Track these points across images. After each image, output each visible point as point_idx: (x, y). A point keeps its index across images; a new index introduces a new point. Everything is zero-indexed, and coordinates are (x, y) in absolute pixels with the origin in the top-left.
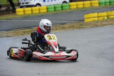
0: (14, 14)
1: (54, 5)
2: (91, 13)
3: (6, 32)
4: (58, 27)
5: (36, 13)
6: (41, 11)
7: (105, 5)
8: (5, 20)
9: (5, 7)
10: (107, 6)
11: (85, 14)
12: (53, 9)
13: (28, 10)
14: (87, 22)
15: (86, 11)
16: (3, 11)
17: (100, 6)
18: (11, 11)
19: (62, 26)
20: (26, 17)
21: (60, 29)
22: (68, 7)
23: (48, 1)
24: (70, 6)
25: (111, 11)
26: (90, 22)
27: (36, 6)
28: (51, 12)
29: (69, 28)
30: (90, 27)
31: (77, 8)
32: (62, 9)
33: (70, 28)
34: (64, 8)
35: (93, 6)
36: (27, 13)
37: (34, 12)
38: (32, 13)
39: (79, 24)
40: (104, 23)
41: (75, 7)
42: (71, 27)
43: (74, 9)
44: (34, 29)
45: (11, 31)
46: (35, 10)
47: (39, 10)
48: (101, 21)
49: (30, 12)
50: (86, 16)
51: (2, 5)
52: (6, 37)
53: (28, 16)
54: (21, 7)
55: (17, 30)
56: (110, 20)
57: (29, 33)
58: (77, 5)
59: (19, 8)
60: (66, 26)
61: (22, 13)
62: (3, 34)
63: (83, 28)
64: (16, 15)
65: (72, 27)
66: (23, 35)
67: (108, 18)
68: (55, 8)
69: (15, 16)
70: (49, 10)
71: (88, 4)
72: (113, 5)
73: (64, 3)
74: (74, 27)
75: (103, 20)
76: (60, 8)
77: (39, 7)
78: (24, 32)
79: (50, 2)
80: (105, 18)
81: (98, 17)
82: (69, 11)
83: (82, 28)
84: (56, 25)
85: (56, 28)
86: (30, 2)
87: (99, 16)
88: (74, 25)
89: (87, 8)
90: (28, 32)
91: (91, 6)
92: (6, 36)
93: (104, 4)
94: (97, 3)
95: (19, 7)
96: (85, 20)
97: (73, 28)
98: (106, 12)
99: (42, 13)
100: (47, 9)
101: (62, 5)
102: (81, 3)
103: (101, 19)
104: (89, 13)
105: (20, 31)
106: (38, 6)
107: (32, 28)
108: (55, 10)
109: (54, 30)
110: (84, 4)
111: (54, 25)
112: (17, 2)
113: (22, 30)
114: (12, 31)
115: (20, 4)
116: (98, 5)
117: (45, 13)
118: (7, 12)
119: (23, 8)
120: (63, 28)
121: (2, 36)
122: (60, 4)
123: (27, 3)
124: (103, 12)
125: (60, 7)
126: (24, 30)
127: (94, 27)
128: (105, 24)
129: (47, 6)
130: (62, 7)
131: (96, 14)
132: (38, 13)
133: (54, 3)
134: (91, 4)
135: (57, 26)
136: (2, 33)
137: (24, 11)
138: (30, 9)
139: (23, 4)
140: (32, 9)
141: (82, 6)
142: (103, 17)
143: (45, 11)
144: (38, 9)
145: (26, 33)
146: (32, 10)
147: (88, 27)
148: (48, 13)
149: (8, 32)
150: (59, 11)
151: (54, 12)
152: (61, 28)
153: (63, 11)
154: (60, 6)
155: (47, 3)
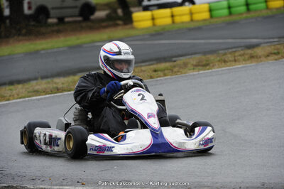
0: (128, 26)
1: (228, 1)
4: (240, 55)
5: (183, 23)
6: (197, 17)
9: (104, 10)
12: (225, 12)
16: (101, 20)
18: (119, 18)
19: (249, 51)
20: (158, 33)
21: (244, 60)
22: (263, 5)
24: (266, 1)
27: (182, 4)
28: (221, 17)
29: (268, 56)
32: (248, 10)
33: (269, 58)
34: (252, 7)
36: (159, 22)
37: (177, 19)
38: (173, 22)
41: (280, 4)
42: (271, 53)
43: (278, 9)
44: (178, 62)
47: (191, 13)
49: (169, 21)
51: (97, 4)
53: (163, 29)
54: (146, 8)
57: (166, 72)
59: (139, 11)
60: (259, 51)
61: (148, 24)
64: (134, 28)
65: (275, 54)
66: (151, 77)
68: (229, 8)
69: (132, 32)
70: (215, 13)
74: (278, 53)
76: (243, 9)
77: (191, 6)
78: (155, 71)
82: (265, 13)
84: (234, 50)
85: (235, 57)
88: (278, 49)
90: (164, 70)
95: (141, 8)
97: (276, 57)
99: (198, 21)
100: (210, 10)
101: (246, 1)
105: (143, 68)
106: (187, 4)
107: (174, 59)
108: (230, 14)
109: (228, 64)
111: (230, 50)
113: (150, 65)
117: (205, 20)
118: (111, 23)
119: (151, 10)
120: (252, 57)
125: (243, 5)
126: (155, 67)
129: (209, 3)
130: (247, 4)
132: (187, 22)
135: (237, 54)
137: (153, 19)
138: (167, 11)
140: (172, 12)
143: (206, 15)
144: (188, 12)
145: (159, 73)
146: (173, 16)
148: (212, 20)
150: (241, 14)
152: (247, 57)
153: (249, 15)
154: (242, 2)
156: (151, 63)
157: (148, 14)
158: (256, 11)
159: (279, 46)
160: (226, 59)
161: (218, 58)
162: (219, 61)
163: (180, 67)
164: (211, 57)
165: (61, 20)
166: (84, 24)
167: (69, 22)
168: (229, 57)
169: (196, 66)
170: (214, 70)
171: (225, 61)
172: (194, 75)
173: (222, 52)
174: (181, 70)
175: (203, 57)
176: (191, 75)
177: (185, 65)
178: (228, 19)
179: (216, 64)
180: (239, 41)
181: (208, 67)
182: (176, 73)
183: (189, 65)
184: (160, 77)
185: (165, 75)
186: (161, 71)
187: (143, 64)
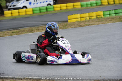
0: (2, 16)
1: (40, 7)
2: (75, 14)
4: (44, 28)
5: (23, 15)
6: (28, 13)
7: (87, 6)
10: (88, 8)
11: (68, 15)
12: (39, 11)
13: (15, 13)
14: (71, 23)
15: (69, 12)
17: (82, 8)
20: (13, 19)
22: (52, 9)
23: (34, 4)
24: (54, 8)
25: (93, 12)
26: (74, 22)
27: (22, 8)
28: (37, 13)
30: (73, 27)
31: (61, 10)
32: (47, 11)
34: (48, 10)
35: (75, 8)
36: (14, 15)
37: (21, 14)
38: (19, 15)
39: (63, 25)
40: (86, 23)
41: (59, 9)
43: (58, 11)
44: (21, 30)
46: (22, 12)
47: (26, 12)
48: (84, 21)
49: (17, 14)
50: (69, 17)
53: (15, 17)
54: (9, 10)
55: (6, 31)
56: (92, 20)
57: (17, 33)
58: (60, 7)
59: (6, 10)
61: (10, 15)
63: (68, 28)
64: (4, 17)
66: (11, 35)
67: (90, 19)
68: (40, 10)
70: (35, 12)
71: (71, 6)
72: (94, 6)
73: (48, 6)
75: (86, 21)
76: (45, 10)
77: (26, 9)
78: (13, 33)
79: (35, 4)
80: (87, 19)
81: (80, 18)
82: (53, 12)
83: (66, 28)
85: (42, 28)
86: (17, 4)
87: (82, 17)
89: (70, 10)
90: (16, 32)
91: (74, 8)
93: (85, 6)
94: (79, 5)
95: (7, 9)
96: (69, 21)
98: (88, 13)
99: (28, 15)
100: (33, 11)
101: (46, 7)
102: (65, 5)
103: (83, 19)
104: (72, 15)
105: (8, 32)
106: (24, 8)
107: (19, 28)
108: (40, 12)
109: (40, 31)
110: (68, 6)
111: (40, 26)
112: (5, 5)
113: (10, 30)
114: (1, 31)
115: (8, 7)
116: (80, 6)
117: (31, 14)
119: (11, 10)
122: (45, 6)
123: (14, 6)
124: (85, 13)
127: (77, 27)
128: (88, 24)
129: (32, 8)
130: (47, 9)
131: (78, 16)
132: (24, 15)
133: (39, 5)
134: (74, 6)
135: (43, 27)
137: (12, 13)
138: (17, 11)
139: (10, 6)
140: (19, 11)
141: (65, 8)
142: (85, 18)
143: (31, 13)
144: (24, 11)
145: (14, 33)
146: (19, 13)
147: (72, 27)
148: (34, 14)
150: (44, 12)
151: (39, 14)
153: (47, 13)
154: (45, 8)
155: (32, 6)
156: (11, 30)
157: (10, 12)
158: (50, 11)
160: (39, 29)
161: (36, 29)
162: (36, 30)
163: (22, 32)
164: (33, 28)
168: (40, 28)
169: (28, 31)
170: (34, 33)
171: (39, 30)
172: (27, 35)
173: (37, 26)
174: (22, 33)
175: (31, 28)
176: (26, 35)
177: (24, 31)
178: (40, 14)
179: (35, 31)
180: (44, 22)
181: (32, 32)
182: (20, 34)
183: (25, 31)
184: (14, 35)
185: (16, 34)
186: (15, 33)
187: (8, 30)
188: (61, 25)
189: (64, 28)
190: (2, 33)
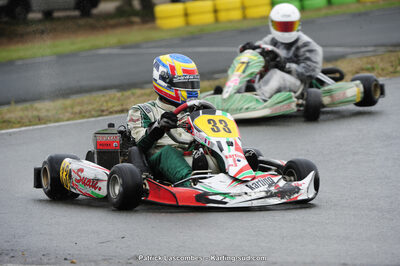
0: (149, 26)
3: (119, 94)
5: (230, 21)
8: (116, 51)
16: (107, 16)
18: (135, 13)
20: (193, 36)
29: (357, 73)
32: (330, 3)
36: (196, 20)
37: (223, 16)
38: (217, 20)
39: (393, 58)
42: (363, 69)
45: (138, 92)
47: (244, 8)
49: (209, 18)
52: (117, 112)
53: (202, 30)
59: (165, 3)
60: (343, 65)
61: (179, 22)
62: (107, 102)
64: (157, 29)
65: (367, 69)
69: (154, 35)
74: (373, 68)
82: (354, 8)
88: (373, 63)
92: (119, 108)
99: (254, 19)
100: (272, 3)
107: (216, 76)
108: (302, 8)
114: (141, 88)
118: (122, 20)
119: (183, 2)
121: (103, 108)
132: (238, 21)
136: (103, 99)
137: (186, 15)
140: (215, 6)
144: (238, 5)
146: (215, 11)
149: (128, 93)
150: (318, 9)
153: (331, 11)
157: (178, 7)
158: (341, 5)
159: (373, 59)
165: (48, 15)
166: (82, 22)
167: (59, 19)
188: (382, 60)
189: (395, 72)
190: (142, 95)
